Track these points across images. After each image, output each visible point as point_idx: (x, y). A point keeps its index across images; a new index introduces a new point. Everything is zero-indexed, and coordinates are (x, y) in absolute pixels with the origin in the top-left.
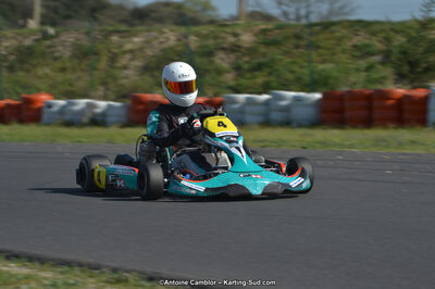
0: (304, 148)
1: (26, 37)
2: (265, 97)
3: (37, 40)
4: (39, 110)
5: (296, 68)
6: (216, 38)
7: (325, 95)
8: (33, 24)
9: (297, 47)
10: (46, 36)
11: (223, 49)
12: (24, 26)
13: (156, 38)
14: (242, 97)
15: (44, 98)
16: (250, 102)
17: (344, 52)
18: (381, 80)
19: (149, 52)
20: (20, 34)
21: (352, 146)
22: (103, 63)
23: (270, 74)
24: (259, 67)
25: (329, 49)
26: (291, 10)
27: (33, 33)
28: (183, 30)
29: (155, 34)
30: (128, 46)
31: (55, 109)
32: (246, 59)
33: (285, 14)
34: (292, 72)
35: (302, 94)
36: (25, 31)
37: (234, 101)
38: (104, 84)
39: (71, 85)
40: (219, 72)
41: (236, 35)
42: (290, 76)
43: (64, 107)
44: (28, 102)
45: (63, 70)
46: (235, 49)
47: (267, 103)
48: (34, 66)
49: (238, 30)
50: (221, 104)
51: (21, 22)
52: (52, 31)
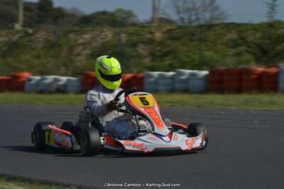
0: (199, 106)
1: (14, 35)
2: (171, 73)
3: (20, 37)
4: (23, 83)
5: (191, 54)
6: (138, 35)
7: (211, 72)
8: (18, 27)
9: (192, 40)
10: (26, 34)
11: (143, 42)
12: (12, 28)
13: (99, 35)
14: (156, 74)
15: (26, 75)
16: (161, 77)
18: (247, 62)
19: (95, 45)
20: (9, 33)
21: (230, 105)
22: (64, 52)
23: (174, 59)
24: (166, 54)
25: (212, 42)
26: (186, 16)
27: (18, 32)
28: (117, 30)
29: (97, 33)
30: (81, 41)
31: (33, 82)
32: (158, 48)
33: (182, 19)
34: (189, 57)
35: (195, 71)
36: (13, 31)
37: (151, 77)
38: (65, 65)
39: (43, 66)
40: (140, 57)
41: (151, 33)
42: (186, 59)
43: (39, 81)
44: (16, 77)
45: (38, 57)
46: (150, 42)
47: (172, 77)
48: (19, 54)
49: (153, 30)
50: (142, 78)
51: (10, 25)
52: (30, 31)
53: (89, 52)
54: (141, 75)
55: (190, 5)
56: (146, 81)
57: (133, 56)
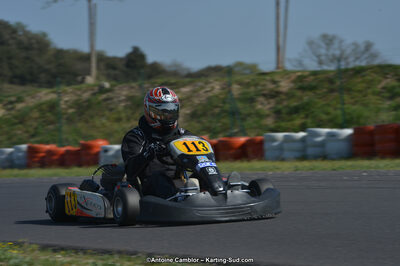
1: (85, 91)
2: (302, 134)
3: (93, 94)
4: (97, 154)
5: (330, 110)
7: (356, 130)
8: (90, 80)
10: (102, 90)
12: (82, 82)
13: (202, 88)
14: (280, 135)
15: (101, 143)
16: (287, 139)
17: (374, 93)
19: (196, 101)
20: (79, 89)
23: (307, 117)
24: (296, 110)
25: (360, 91)
27: (90, 87)
29: (200, 84)
31: (111, 153)
32: (286, 103)
34: (328, 114)
35: (335, 130)
36: (83, 86)
37: (274, 140)
40: (260, 115)
41: (274, 82)
42: (324, 117)
44: (87, 148)
45: (119, 120)
46: (274, 95)
47: (303, 140)
48: (92, 117)
49: (277, 78)
50: (261, 143)
51: (79, 78)
52: (107, 85)
53: (188, 112)
54: (259, 138)
55: (337, 53)
56: (267, 146)
57: (249, 115)
